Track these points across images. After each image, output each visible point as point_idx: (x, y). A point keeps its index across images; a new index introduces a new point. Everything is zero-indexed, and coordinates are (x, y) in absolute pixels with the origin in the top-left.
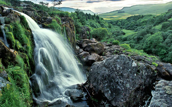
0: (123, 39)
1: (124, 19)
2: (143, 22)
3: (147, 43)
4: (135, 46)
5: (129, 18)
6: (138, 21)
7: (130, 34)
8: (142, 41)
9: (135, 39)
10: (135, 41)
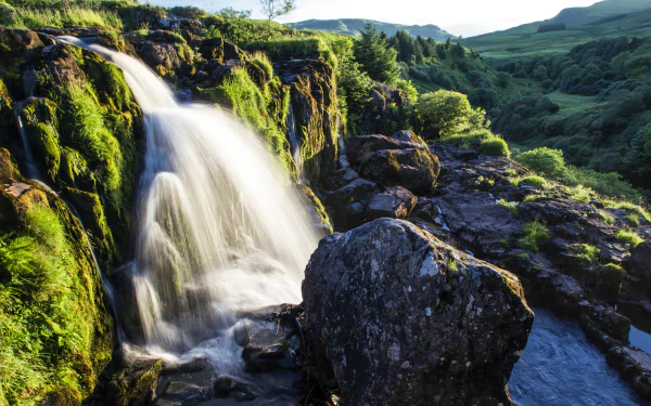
0: (549, 128)
1: (561, 55)
2: (637, 64)
3: (644, 143)
4: (591, 155)
5: (578, 48)
6: (614, 59)
7: (577, 109)
8: (621, 137)
9: (596, 130)
10: (592, 138)
